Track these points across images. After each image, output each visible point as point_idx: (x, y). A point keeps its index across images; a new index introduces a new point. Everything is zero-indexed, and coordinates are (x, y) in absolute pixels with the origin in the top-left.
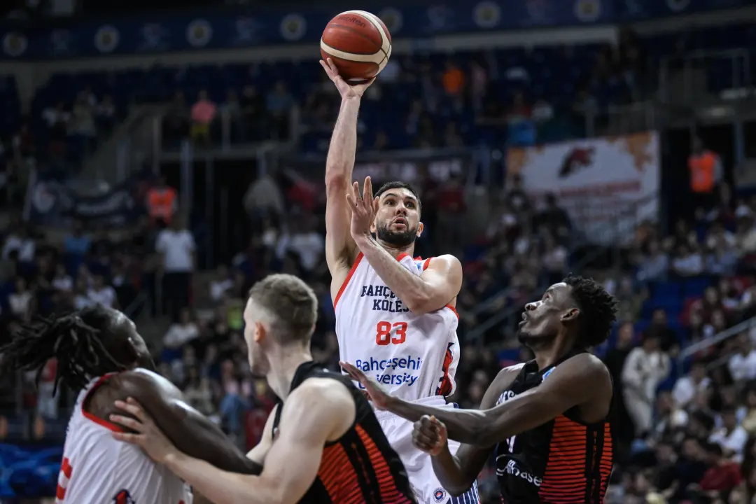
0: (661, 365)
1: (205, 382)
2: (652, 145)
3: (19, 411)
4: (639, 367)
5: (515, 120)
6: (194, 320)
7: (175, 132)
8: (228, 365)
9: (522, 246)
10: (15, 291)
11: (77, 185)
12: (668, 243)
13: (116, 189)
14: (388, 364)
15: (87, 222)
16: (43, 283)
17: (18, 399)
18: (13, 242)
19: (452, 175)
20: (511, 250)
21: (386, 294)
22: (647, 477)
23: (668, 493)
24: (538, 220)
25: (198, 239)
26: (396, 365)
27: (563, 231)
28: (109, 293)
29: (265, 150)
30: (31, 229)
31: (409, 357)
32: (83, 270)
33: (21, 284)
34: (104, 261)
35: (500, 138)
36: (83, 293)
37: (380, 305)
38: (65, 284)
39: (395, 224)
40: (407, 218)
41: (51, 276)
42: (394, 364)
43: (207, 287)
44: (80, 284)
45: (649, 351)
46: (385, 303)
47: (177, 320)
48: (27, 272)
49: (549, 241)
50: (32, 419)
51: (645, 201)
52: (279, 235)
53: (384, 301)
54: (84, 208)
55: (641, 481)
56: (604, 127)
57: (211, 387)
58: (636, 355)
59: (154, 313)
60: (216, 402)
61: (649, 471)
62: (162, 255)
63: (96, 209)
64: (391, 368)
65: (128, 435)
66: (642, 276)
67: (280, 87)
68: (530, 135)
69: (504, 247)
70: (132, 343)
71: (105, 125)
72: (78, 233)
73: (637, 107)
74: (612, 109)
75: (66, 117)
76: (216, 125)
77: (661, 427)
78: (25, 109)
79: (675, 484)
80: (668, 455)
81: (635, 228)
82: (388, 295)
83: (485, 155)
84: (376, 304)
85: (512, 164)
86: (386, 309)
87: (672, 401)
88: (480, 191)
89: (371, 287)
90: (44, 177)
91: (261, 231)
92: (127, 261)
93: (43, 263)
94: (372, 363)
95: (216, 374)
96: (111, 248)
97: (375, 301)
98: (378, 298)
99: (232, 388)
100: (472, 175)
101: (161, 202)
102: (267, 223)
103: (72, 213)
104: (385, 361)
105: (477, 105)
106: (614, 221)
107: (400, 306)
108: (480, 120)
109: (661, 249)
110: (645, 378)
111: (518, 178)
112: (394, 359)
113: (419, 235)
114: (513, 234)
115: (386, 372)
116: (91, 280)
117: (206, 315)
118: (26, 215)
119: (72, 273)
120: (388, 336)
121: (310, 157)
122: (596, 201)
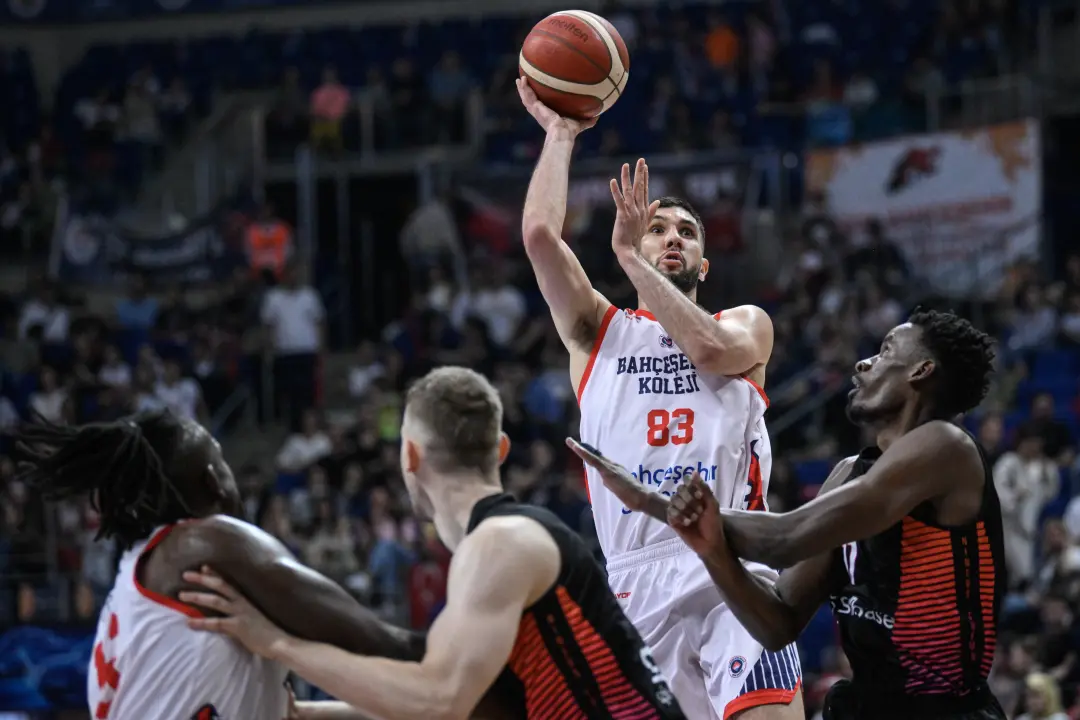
0: (1044, 479)
1: (344, 523)
2: (1029, 142)
3: (52, 576)
4: (1011, 483)
5: (817, 107)
6: (324, 427)
7: (285, 135)
8: (379, 496)
9: (831, 301)
10: (41, 389)
11: (133, 220)
12: (1055, 292)
13: (195, 225)
14: (668, 475)
15: (150, 279)
16: (85, 375)
17: (50, 557)
18: (33, 313)
19: (722, 195)
20: (814, 307)
21: (657, 368)
22: (1028, 650)
23: (1060, 672)
24: (855, 261)
25: (328, 301)
26: (679, 477)
27: (894, 276)
28: (189, 389)
29: (428, 159)
30: (63, 290)
31: (700, 464)
32: (146, 353)
33: (48, 376)
34: (180, 338)
35: (795, 135)
36: (148, 388)
37: (650, 385)
38: (118, 376)
39: (666, 260)
40: (683, 252)
41: (97, 364)
42: (677, 476)
43: (344, 375)
44: (143, 376)
45: (1027, 458)
46: (657, 382)
47: (298, 428)
48: (58, 359)
49: (873, 293)
50: (73, 588)
51: (1019, 228)
52: (454, 293)
53: (655, 379)
54: (145, 257)
55: (1018, 656)
56: (955, 115)
57: (354, 531)
58: (1006, 465)
59: (261, 418)
60: (362, 554)
61: (1031, 640)
62: (271, 327)
63: (165, 257)
64: (672, 480)
65: (212, 621)
66: (1016, 343)
67: (450, 60)
68: (841, 129)
69: (803, 302)
70: (214, 474)
71: (175, 125)
72: (137, 296)
73: (1004, 83)
74: (968, 87)
75: (113, 114)
76: (351, 121)
77: (1047, 573)
78: (47, 100)
79: (1070, 659)
80: (1059, 615)
81: (1004, 270)
82: (660, 370)
83: (773, 162)
84: (643, 385)
85: (814, 175)
86: (660, 391)
87: (1064, 532)
88: (766, 217)
89: (633, 360)
90: (80, 208)
91: (426, 287)
92: (217, 337)
93: (83, 343)
94: (642, 473)
95: (361, 510)
96: (190, 318)
97: (641, 380)
98: (645, 375)
99: (386, 531)
100: (753, 193)
101: (268, 244)
102: (434, 273)
103: (128, 266)
104: (662, 471)
105: (760, 84)
106: (971, 259)
107: (681, 385)
108: (764, 108)
109: (1044, 302)
110: (1020, 499)
111: (820, 197)
112: (676, 468)
113: (702, 277)
114: (818, 282)
115: (664, 487)
116: (159, 369)
117: (343, 420)
118: (54, 268)
119: (131, 359)
120: (666, 432)
121: (501, 169)
122: (945, 229)
